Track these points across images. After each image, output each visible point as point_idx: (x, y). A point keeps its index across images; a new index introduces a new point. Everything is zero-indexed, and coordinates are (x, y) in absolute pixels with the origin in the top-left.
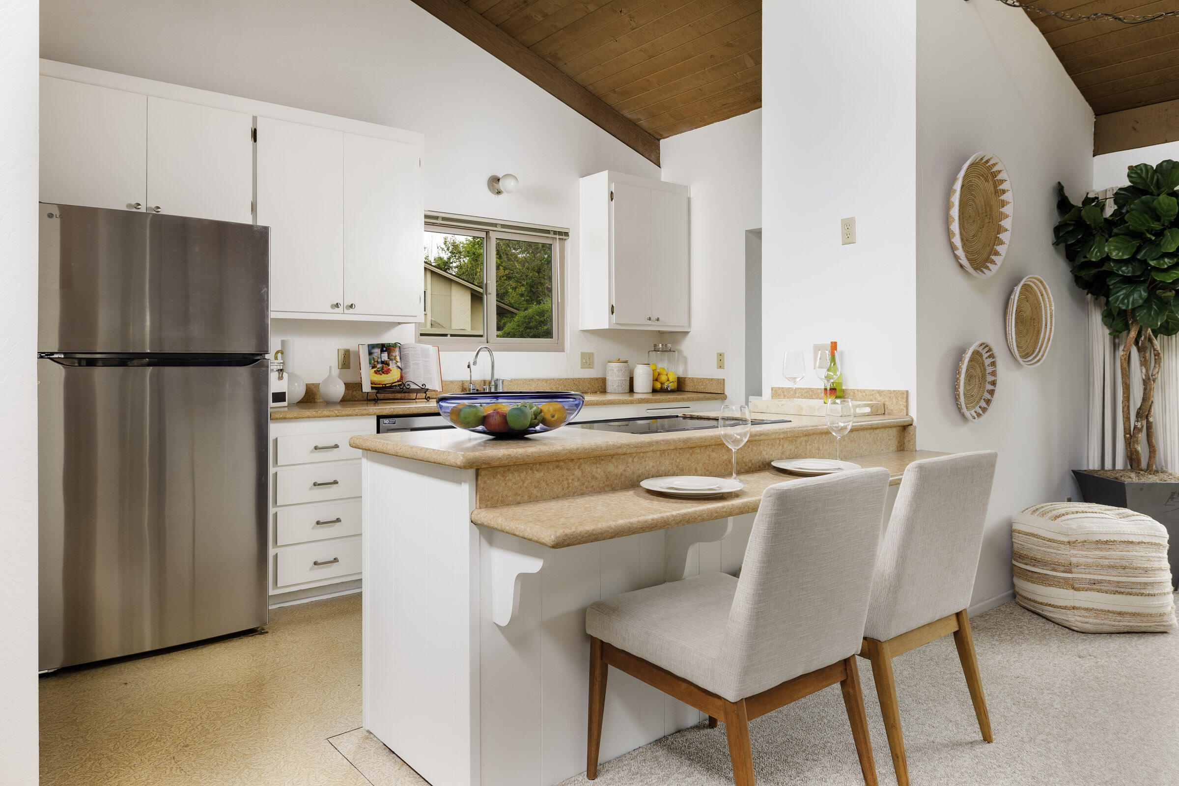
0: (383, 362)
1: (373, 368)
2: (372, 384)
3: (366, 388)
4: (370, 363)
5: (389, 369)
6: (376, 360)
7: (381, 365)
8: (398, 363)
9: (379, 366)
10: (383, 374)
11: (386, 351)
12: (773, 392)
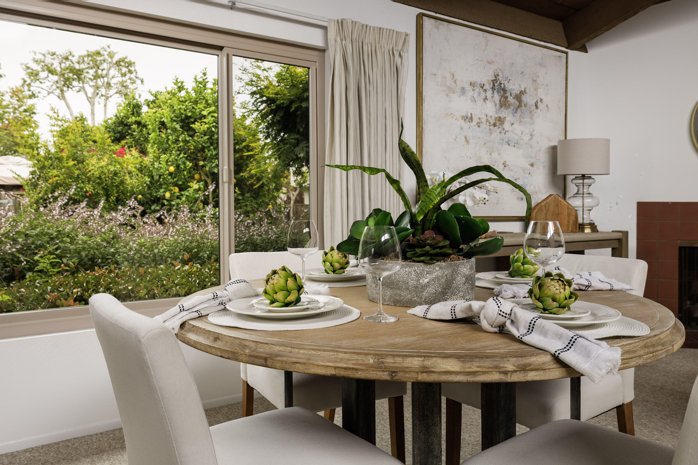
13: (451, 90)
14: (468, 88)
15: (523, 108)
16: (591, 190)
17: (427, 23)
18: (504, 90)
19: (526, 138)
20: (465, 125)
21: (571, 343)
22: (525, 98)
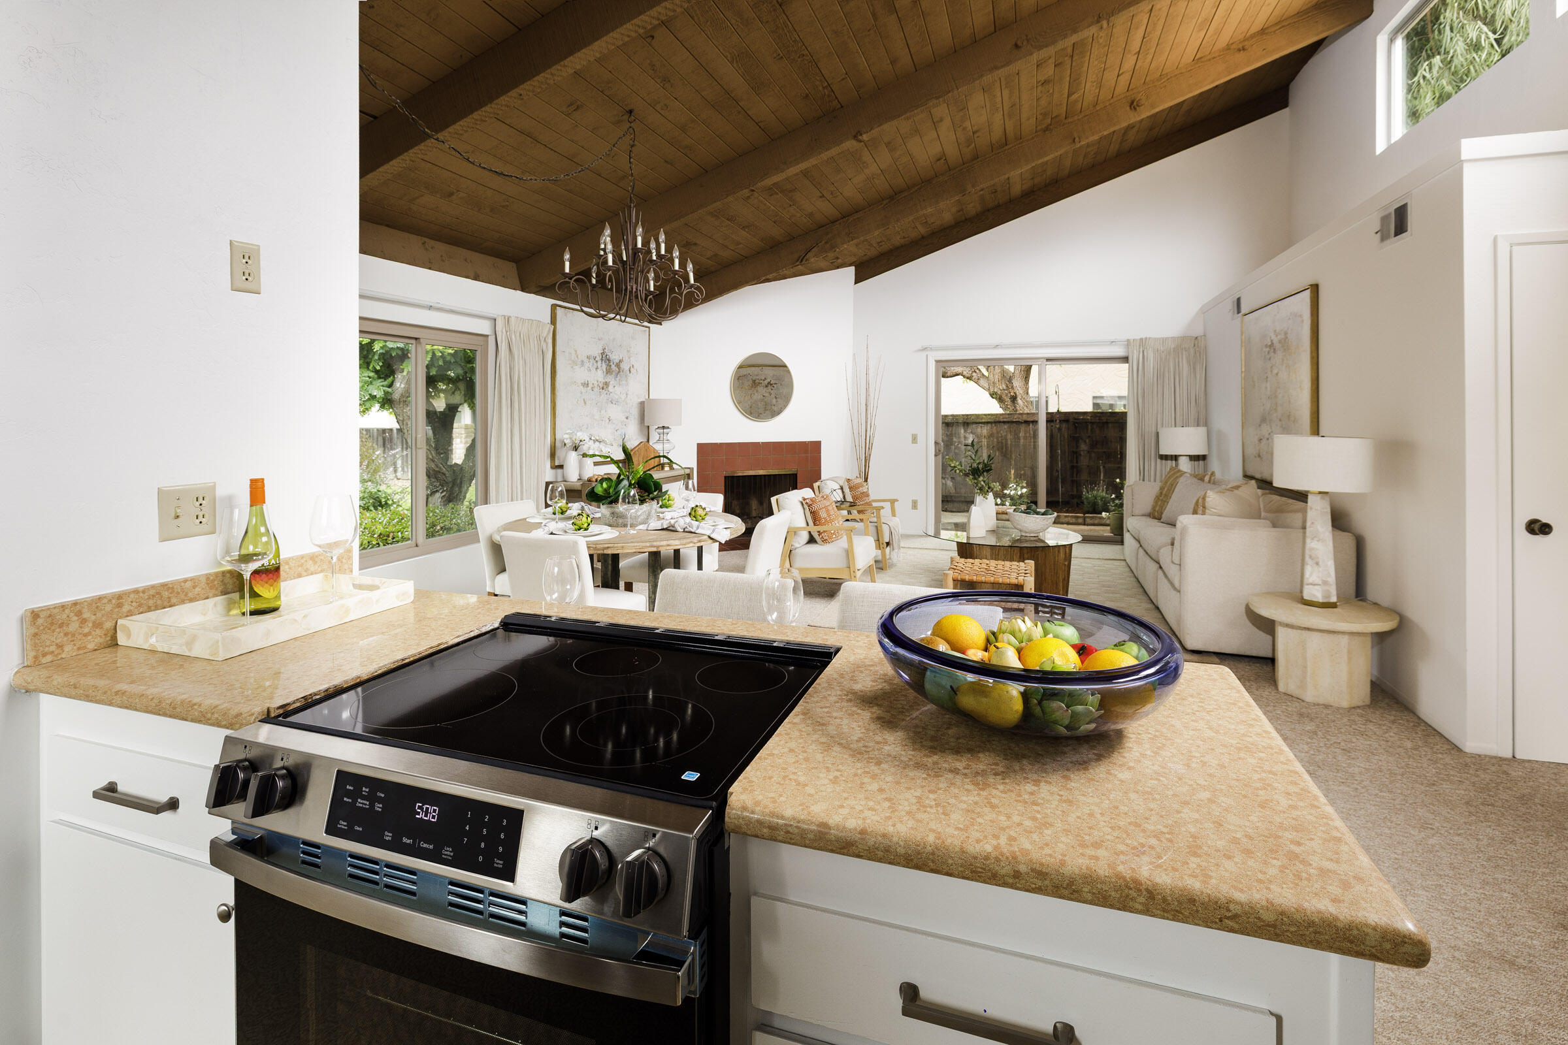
12: (40, 621)
13: (574, 363)
14: (586, 360)
15: (621, 373)
16: (669, 437)
17: (559, 311)
18: (609, 360)
19: (623, 397)
20: (584, 390)
21: (714, 531)
22: (623, 366)
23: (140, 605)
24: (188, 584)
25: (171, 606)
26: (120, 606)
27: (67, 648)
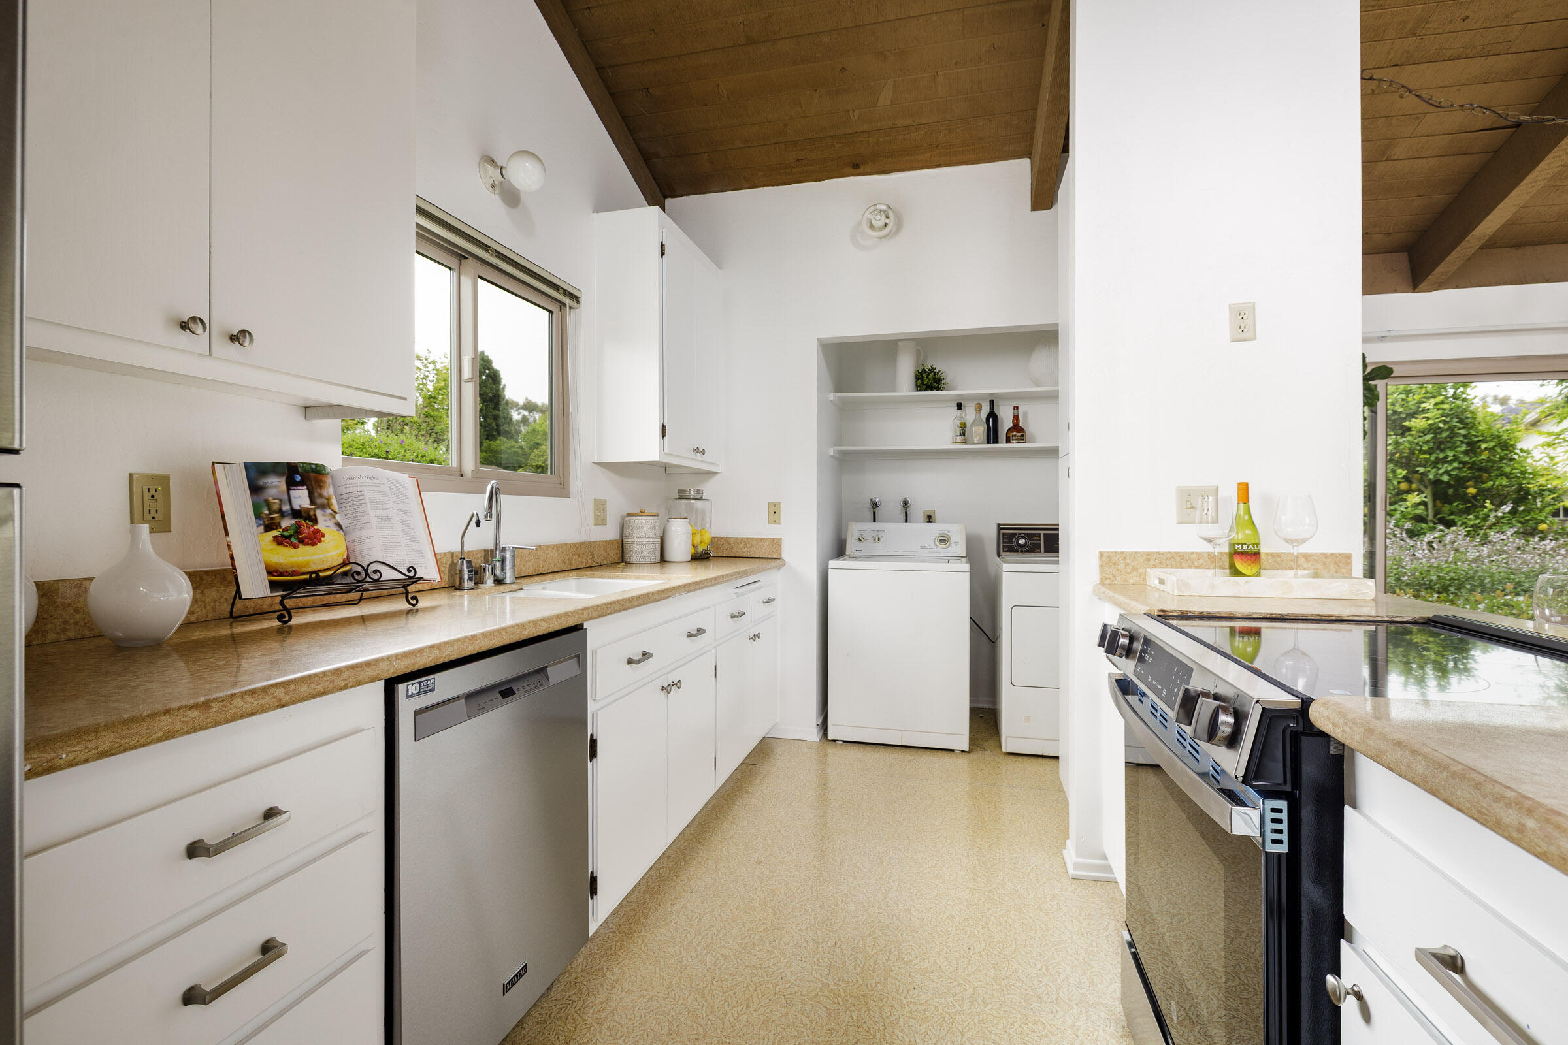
0: (296, 514)
1: (268, 528)
2: (269, 573)
3: (254, 585)
4: (258, 516)
5: (318, 531)
6: (276, 507)
7: (293, 521)
8: (337, 516)
9: (287, 523)
10: (301, 546)
11: (302, 483)
12: (1104, 558)
23: (1161, 563)
24: (1195, 556)
25: (1181, 568)
26: (1148, 560)
27: (1118, 578)
